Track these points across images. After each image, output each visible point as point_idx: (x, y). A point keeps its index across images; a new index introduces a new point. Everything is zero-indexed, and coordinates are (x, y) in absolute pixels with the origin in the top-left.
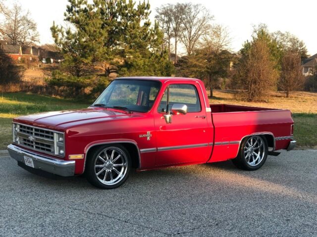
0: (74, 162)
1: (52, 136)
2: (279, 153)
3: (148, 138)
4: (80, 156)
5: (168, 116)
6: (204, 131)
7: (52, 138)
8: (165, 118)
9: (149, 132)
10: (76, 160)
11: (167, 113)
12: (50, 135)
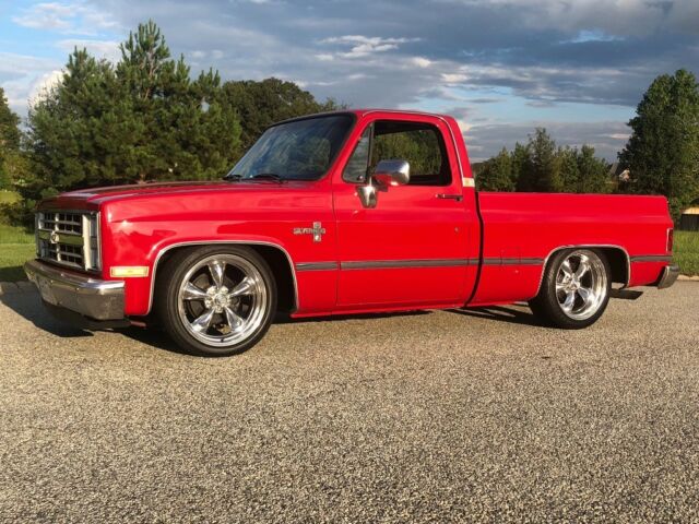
0: (121, 285)
1: (77, 224)
2: (640, 294)
3: (317, 238)
4: (139, 271)
5: (369, 189)
6: (456, 229)
7: (79, 229)
8: (362, 193)
9: (317, 225)
10: (128, 280)
11: (366, 183)
12: (73, 223)
